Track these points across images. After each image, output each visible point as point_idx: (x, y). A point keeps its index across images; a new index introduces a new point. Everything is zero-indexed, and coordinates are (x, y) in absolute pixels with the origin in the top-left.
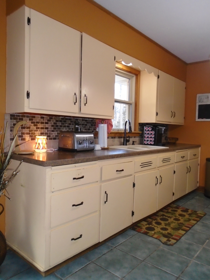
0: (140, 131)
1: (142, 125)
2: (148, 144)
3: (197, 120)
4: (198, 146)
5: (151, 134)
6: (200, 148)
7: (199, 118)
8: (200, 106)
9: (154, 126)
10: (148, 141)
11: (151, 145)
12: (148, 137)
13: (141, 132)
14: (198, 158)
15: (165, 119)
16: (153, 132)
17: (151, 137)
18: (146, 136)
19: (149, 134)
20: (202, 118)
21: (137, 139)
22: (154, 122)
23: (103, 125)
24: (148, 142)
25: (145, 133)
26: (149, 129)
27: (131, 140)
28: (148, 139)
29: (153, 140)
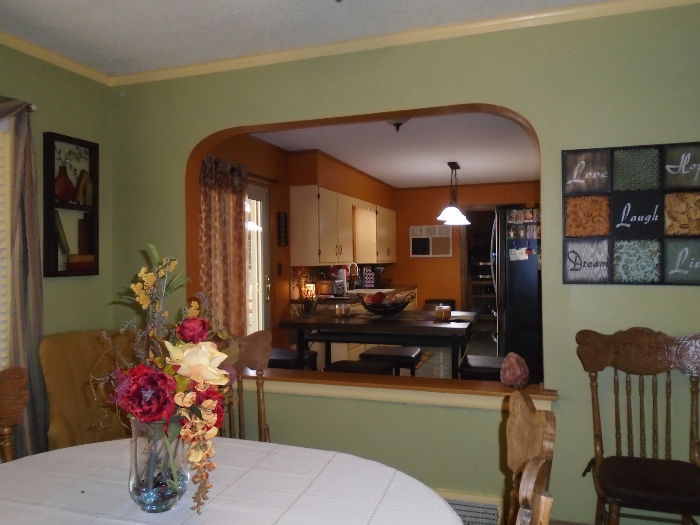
1: (361, 266)
2: (369, 288)
3: (411, 256)
4: (415, 287)
5: (372, 276)
6: (416, 290)
7: (413, 254)
8: (414, 240)
9: (373, 266)
11: (372, 288)
12: (369, 280)
14: (415, 301)
15: (384, 259)
16: (373, 274)
17: (371, 280)
19: (370, 276)
20: (417, 254)
22: (375, 263)
24: (369, 285)
25: (366, 276)
26: (369, 270)
28: (369, 282)
29: (373, 282)
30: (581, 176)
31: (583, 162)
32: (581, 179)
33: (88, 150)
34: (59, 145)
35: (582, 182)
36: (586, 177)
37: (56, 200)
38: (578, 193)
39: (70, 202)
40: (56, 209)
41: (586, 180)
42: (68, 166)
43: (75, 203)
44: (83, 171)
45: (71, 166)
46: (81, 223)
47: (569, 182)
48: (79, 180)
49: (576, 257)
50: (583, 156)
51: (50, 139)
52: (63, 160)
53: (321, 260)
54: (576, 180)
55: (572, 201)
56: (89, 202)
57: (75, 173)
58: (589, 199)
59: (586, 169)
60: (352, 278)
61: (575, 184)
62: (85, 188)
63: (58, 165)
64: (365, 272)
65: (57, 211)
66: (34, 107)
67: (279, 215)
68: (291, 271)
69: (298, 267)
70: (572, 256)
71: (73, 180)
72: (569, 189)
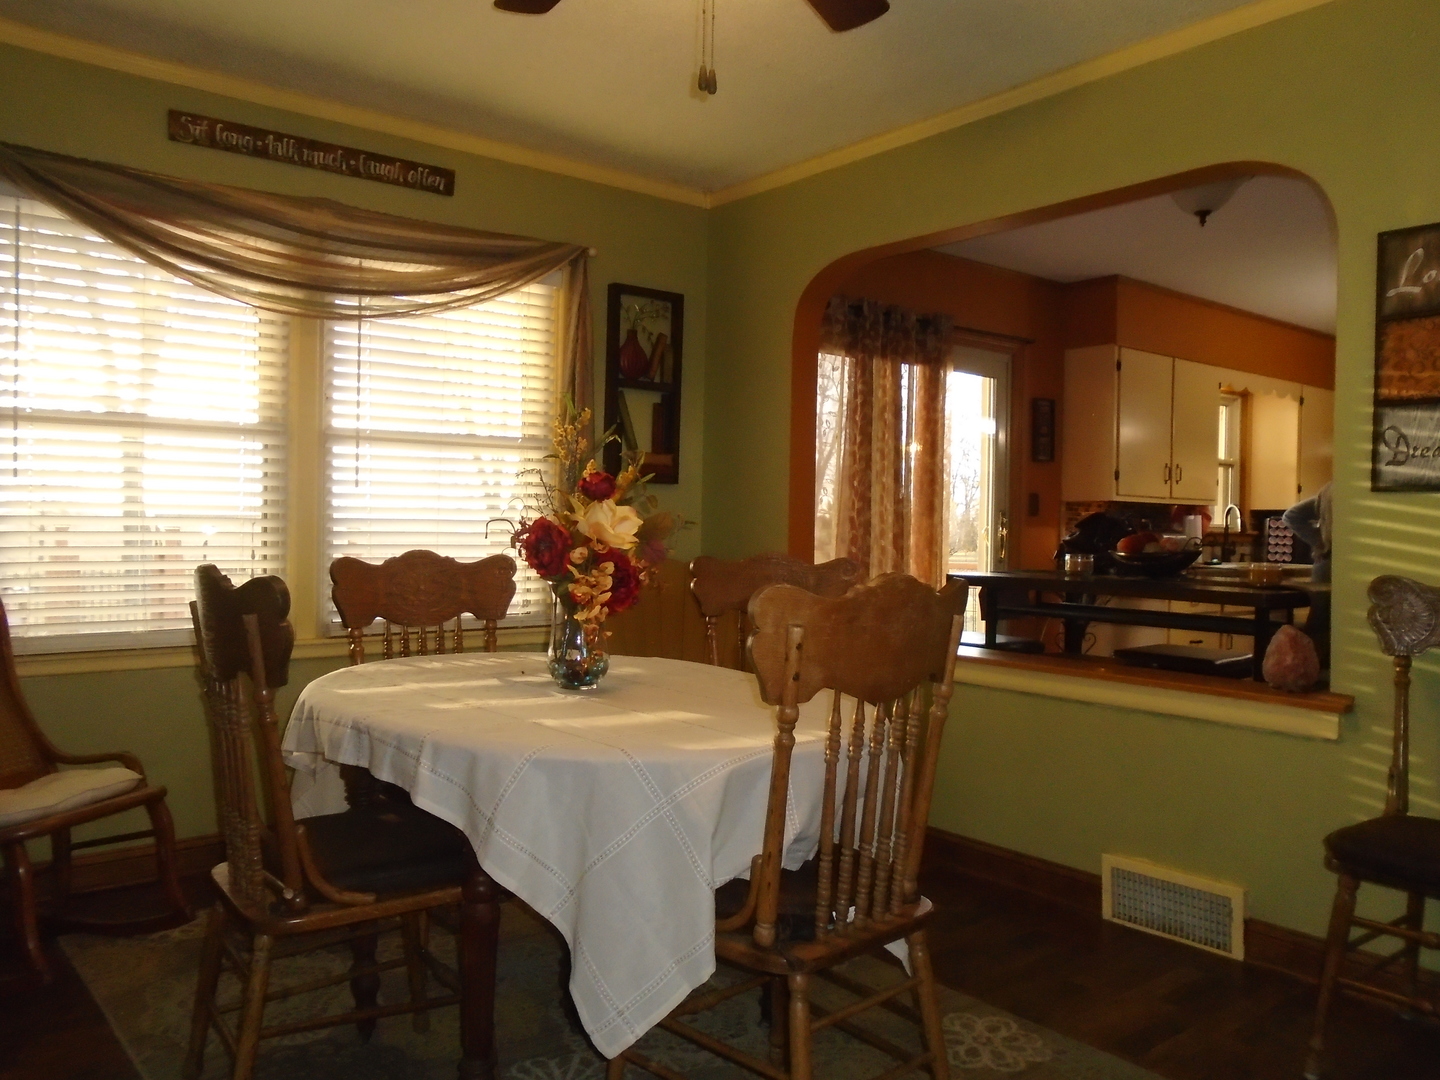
0: (1254, 529)
1: (1260, 515)
2: (1277, 563)
5: (1285, 537)
10: (1276, 553)
11: (1284, 562)
12: (1277, 544)
13: (1255, 533)
17: (1284, 545)
18: (1272, 541)
19: (1280, 536)
21: (1247, 550)
23: (1192, 517)
24: (1277, 557)
25: (1270, 536)
27: (1240, 550)
28: (1277, 549)
29: (1288, 550)
30: (1415, 279)
31: (1420, 251)
32: (1414, 284)
33: (669, 305)
34: (625, 300)
35: (1417, 290)
36: (1425, 279)
37: (621, 376)
38: (1408, 313)
39: (641, 379)
40: (620, 389)
41: (1424, 286)
42: (639, 329)
43: (646, 380)
44: (661, 336)
45: (644, 329)
46: (656, 408)
47: (1391, 293)
48: (655, 348)
49: (1399, 439)
50: (1420, 241)
51: (616, 291)
52: (632, 319)
53: (1120, 489)
54: (1405, 287)
55: (1394, 331)
56: (668, 379)
57: (649, 338)
58: (1428, 323)
59: (1426, 264)
60: (1230, 539)
61: (1401, 296)
62: (662, 357)
63: (624, 328)
64: (1270, 527)
65: (622, 392)
66: (592, 252)
67: (1035, 405)
68: (1063, 509)
69: (1079, 504)
70: (1389, 435)
71: (647, 348)
72: (1389, 308)
